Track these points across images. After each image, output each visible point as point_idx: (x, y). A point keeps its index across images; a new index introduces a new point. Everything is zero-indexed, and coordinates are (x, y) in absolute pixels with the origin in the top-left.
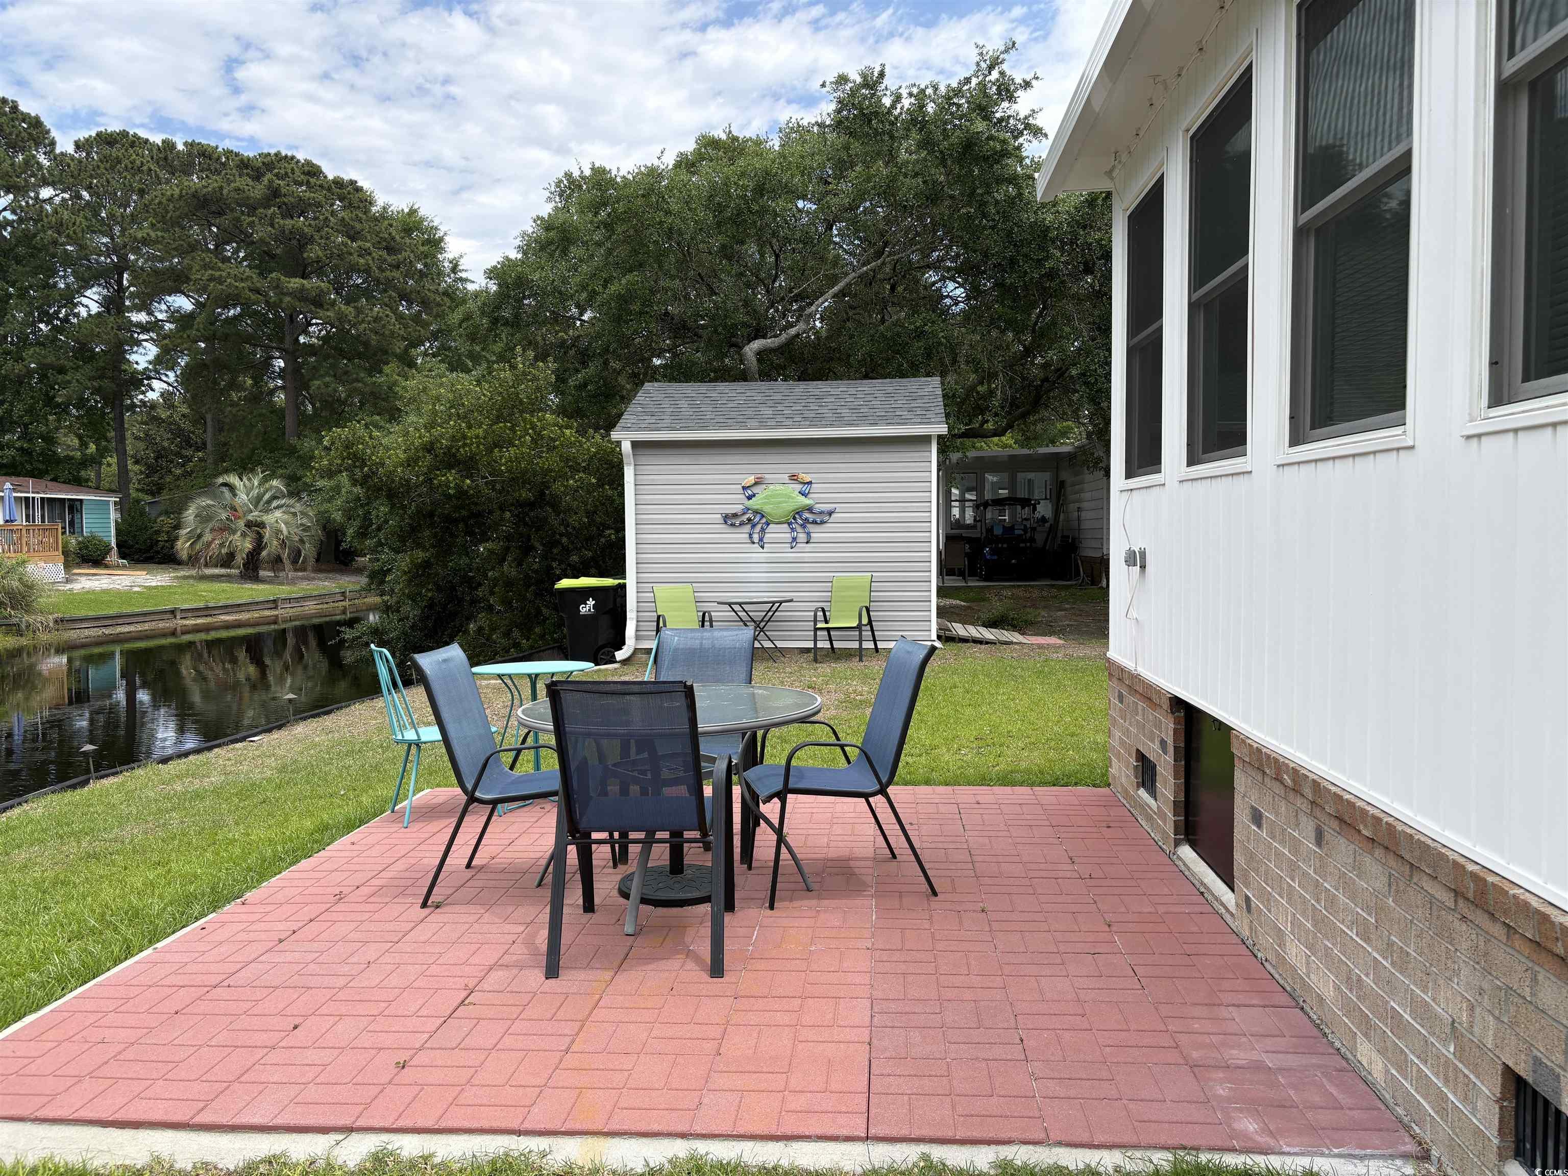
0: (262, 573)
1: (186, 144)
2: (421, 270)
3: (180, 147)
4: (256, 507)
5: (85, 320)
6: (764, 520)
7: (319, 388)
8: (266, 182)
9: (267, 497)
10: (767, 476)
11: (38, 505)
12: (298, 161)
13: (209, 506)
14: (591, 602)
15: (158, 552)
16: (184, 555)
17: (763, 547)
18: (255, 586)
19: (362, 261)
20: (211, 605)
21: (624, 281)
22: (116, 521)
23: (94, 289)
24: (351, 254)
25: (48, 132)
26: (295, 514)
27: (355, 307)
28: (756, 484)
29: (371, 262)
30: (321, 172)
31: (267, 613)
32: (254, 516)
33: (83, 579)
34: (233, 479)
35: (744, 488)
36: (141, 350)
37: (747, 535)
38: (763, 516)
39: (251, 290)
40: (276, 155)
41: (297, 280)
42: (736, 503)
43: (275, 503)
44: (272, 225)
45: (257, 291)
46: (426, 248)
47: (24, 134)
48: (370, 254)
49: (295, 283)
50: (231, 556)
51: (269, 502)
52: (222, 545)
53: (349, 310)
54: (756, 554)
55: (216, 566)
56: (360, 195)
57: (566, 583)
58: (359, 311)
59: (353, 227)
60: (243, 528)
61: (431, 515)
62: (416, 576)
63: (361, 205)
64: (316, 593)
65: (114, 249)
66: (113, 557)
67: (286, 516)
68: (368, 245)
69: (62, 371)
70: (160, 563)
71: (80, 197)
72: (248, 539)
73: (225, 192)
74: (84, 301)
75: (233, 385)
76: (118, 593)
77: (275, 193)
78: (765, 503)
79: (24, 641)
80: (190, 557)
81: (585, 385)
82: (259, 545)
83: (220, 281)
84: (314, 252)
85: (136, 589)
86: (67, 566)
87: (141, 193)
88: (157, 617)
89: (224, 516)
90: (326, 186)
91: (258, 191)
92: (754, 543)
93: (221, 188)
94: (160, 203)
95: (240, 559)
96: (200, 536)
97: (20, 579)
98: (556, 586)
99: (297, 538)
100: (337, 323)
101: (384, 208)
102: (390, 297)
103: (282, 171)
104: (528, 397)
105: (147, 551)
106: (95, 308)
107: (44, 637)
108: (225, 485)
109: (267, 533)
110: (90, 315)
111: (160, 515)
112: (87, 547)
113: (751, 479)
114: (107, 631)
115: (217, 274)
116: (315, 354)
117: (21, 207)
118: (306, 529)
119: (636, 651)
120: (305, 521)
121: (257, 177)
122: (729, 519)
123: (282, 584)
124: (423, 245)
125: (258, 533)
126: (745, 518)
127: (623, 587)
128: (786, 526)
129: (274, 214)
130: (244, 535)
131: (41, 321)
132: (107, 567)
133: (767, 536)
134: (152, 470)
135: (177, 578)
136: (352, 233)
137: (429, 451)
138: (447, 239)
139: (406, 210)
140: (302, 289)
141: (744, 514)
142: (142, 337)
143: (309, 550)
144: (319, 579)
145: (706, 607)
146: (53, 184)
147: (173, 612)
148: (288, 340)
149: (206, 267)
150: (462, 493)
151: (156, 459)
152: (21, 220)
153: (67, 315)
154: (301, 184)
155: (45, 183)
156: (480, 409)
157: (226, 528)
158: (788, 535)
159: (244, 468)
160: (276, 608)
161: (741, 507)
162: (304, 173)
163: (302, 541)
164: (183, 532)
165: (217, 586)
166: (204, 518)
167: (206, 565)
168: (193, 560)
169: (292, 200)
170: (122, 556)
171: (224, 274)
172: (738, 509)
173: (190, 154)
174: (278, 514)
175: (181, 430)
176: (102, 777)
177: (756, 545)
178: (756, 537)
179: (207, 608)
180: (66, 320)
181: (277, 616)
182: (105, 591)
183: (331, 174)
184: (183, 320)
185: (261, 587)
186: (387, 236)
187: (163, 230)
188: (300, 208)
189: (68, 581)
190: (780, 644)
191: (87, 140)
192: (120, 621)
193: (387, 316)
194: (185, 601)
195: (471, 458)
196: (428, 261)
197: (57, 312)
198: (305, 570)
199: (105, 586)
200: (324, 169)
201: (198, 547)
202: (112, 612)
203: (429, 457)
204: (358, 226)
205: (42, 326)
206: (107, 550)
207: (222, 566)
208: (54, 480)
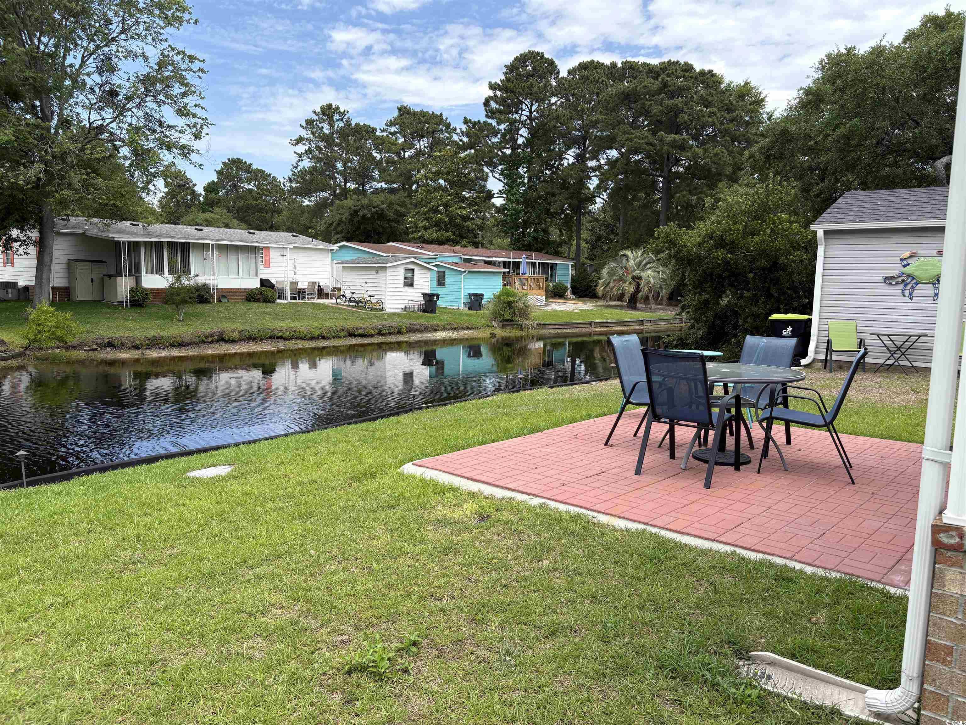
0: (638, 305)
1: (623, 63)
2: (748, 121)
3: (619, 65)
4: (638, 268)
5: (566, 167)
6: (914, 281)
7: (679, 198)
8: (660, 80)
9: (645, 262)
10: (919, 252)
11: (537, 266)
12: (680, 64)
13: (614, 267)
14: (790, 329)
15: (590, 292)
16: (600, 294)
17: (911, 299)
18: (633, 312)
19: (710, 120)
20: (609, 321)
21: (848, 126)
22: (572, 275)
23: (572, 150)
24: (704, 116)
25: (556, 66)
26: (659, 272)
27: (704, 149)
28: (910, 257)
29: (716, 120)
30: (693, 68)
31: (637, 327)
32: (637, 273)
33: (553, 304)
34: (628, 252)
35: (901, 260)
36: (591, 182)
37: (900, 291)
38: (914, 279)
39: (647, 144)
40: (668, 62)
41: (672, 135)
42: (895, 269)
43: (648, 266)
44: (661, 105)
45: (651, 144)
46: (752, 106)
47: (546, 70)
48: (715, 115)
49: (671, 137)
50: (623, 295)
51: (646, 264)
52: (619, 289)
53: (700, 151)
54: (906, 303)
55: (615, 301)
56: (714, 79)
57: (775, 316)
58: (706, 150)
59: (707, 100)
60: (630, 280)
61: (711, 274)
62: (700, 308)
63: (714, 85)
64: (666, 318)
65: (582, 127)
66: (569, 294)
67: (653, 274)
68: (715, 109)
69: (553, 195)
70: (591, 298)
71: (569, 100)
72: (632, 286)
73: (638, 89)
74: (567, 156)
75: (635, 198)
76: (567, 312)
77: (665, 85)
78: (916, 270)
79: (523, 333)
80: (603, 295)
81: (821, 193)
82: (638, 289)
83: (631, 140)
84: (683, 117)
85: (576, 311)
86: (547, 298)
87: (598, 94)
88: (582, 326)
89: (621, 273)
90: (694, 76)
91: (656, 85)
92: (905, 296)
93: (636, 87)
94: (605, 99)
95: (627, 297)
96: (609, 283)
97: (524, 303)
98: (770, 318)
99: (658, 286)
100: (692, 159)
101: (729, 84)
102: (726, 140)
103: (670, 72)
104: (773, 205)
105: (585, 291)
106: (572, 160)
107: (532, 332)
108: (624, 255)
109: (643, 283)
110: (568, 164)
111: (593, 272)
112: (557, 288)
113: (907, 254)
114: (559, 331)
115: (630, 136)
116: (679, 178)
117: (541, 109)
118: (664, 281)
119: (814, 360)
120: (664, 276)
121: (656, 78)
122: (889, 280)
123: (648, 312)
124: (750, 104)
125: (638, 283)
126: (900, 280)
127: (810, 320)
128: (931, 285)
129: (663, 98)
130: (630, 283)
131: (546, 169)
132: (565, 299)
133: (915, 291)
134: (594, 247)
135: (596, 306)
136: (706, 103)
137: (711, 238)
138: (767, 99)
139: (742, 84)
140: (675, 141)
141: (900, 277)
142: (593, 174)
143: (664, 293)
144: (670, 310)
145: (863, 336)
146: (556, 95)
147: (590, 324)
148: (666, 170)
149: (624, 133)
150: (726, 263)
151: (596, 241)
152: (541, 116)
153: (558, 165)
154: (680, 78)
155: (553, 95)
156: (743, 213)
157: (621, 280)
158: (932, 292)
159: (635, 246)
160: (643, 325)
161: (898, 272)
162: (683, 71)
163: (661, 288)
164: (601, 281)
165: (614, 311)
166: (611, 274)
167: (610, 299)
168: (604, 297)
169: (673, 88)
170: (574, 293)
171: (634, 136)
172: (895, 273)
173: (624, 69)
174: (649, 272)
175: (609, 224)
176: (525, 390)
177: (907, 298)
178: (907, 293)
179: (607, 323)
180: (557, 168)
181: (642, 329)
182: (561, 311)
183: (698, 68)
184: (612, 163)
185: (637, 313)
186: (727, 102)
187: (606, 115)
188: (679, 92)
189: (546, 305)
190: (916, 364)
191: (574, 68)
192: (566, 327)
193: (722, 152)
194: (596, 318)
195: (733, 242)
196: (753, 115)
197: (555, 164)
198: (661, 304)
199: (562, 309)
200: (694, 66)
201: (607, 289)
202: (562, 321)
203: (711, 241)
204: (710, 99)
205: (547, 172)
206: (566, 290)
207: (618, 300)
208: (547, 253)
